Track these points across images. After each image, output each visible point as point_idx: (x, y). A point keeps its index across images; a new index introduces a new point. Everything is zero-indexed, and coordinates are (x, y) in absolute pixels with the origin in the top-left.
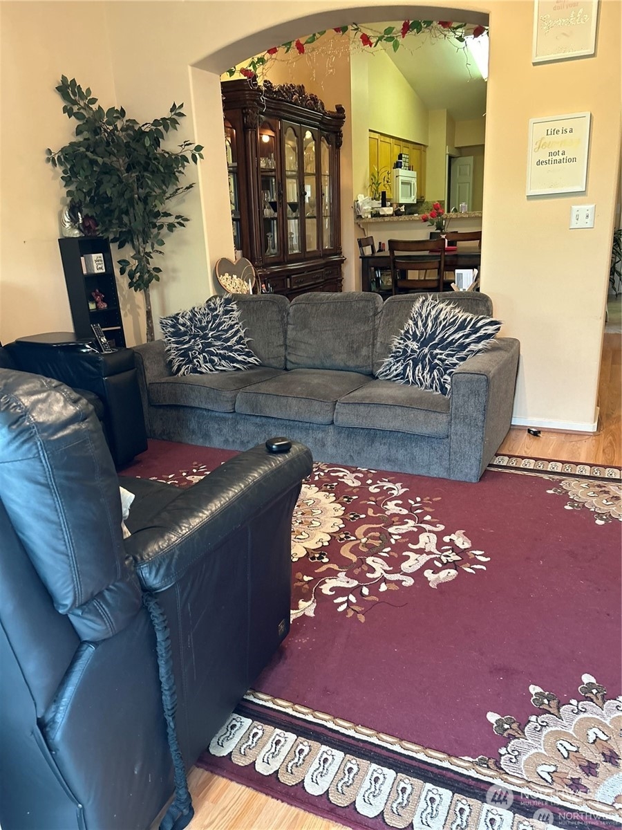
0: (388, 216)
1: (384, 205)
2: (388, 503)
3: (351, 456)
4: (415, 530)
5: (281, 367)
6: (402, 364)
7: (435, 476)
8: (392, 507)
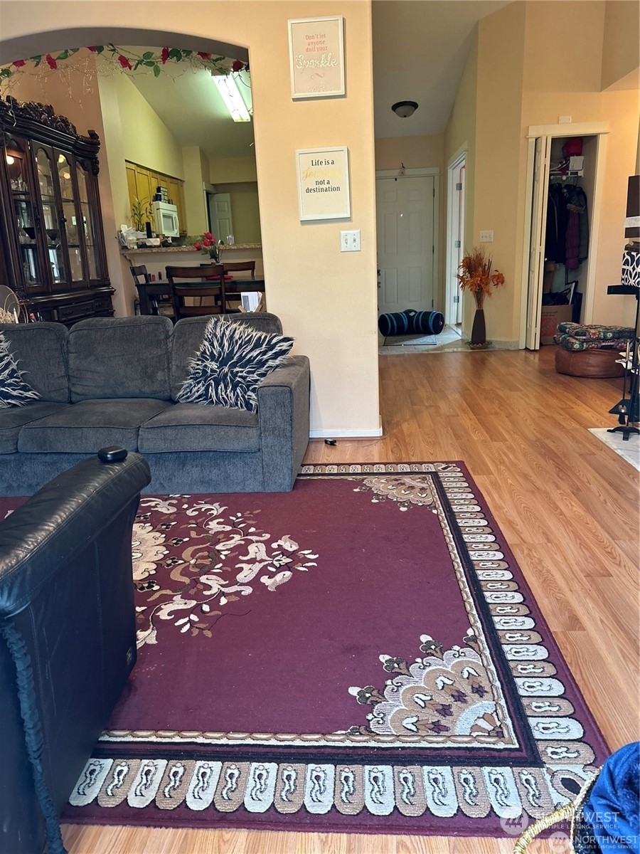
0: (155, 247)
1: (149, 236)
2: (210, 523)
3: (161, 483)
4: (243, 542)
5: (64, 400)
6: (203, 385)
7: (250, 491)
8: (214, 526)
